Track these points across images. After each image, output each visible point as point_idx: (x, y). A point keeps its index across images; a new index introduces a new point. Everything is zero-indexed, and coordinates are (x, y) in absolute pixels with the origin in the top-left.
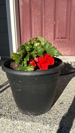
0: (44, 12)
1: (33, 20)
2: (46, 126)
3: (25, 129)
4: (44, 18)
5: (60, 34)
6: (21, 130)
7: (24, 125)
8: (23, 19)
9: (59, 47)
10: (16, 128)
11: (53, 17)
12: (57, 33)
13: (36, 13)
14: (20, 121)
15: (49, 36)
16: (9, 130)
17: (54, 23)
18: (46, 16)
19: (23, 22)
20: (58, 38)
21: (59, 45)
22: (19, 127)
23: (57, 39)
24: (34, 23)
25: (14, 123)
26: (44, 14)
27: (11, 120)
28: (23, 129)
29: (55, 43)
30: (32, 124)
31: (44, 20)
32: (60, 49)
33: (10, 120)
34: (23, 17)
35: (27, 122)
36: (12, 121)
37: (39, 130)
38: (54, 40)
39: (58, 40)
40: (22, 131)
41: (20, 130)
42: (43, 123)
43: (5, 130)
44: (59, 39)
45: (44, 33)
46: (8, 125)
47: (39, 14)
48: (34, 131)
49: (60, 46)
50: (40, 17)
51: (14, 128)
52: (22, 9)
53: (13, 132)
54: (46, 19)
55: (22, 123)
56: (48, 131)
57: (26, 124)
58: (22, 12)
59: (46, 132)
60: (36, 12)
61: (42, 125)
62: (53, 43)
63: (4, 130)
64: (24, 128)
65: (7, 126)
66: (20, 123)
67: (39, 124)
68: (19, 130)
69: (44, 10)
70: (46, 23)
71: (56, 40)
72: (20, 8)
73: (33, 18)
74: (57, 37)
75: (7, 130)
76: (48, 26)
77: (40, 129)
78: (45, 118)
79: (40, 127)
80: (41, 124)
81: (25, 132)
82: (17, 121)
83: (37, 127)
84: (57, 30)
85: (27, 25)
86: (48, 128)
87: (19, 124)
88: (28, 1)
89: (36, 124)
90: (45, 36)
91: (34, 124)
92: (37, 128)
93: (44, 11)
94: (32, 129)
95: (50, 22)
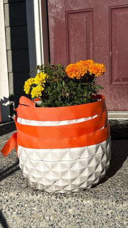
0: (91, 37)
1: (73, 51)
2: (123, 204)
3: (82, 214)
4: (92, 47)
5: (121, 73)
6: (74, 216)
7: (81, 204)
8: (54, 49)
9: (120, 96)
10: (66, 213)
11: (108, 43)
12: (115, 71)
13: (78, 39)
14: (74, 198)
16: (51, 218)
17: (110, 53)
18: (96, 43)
19: (55, 54)
20: (118, 80)
21: (119, 93)
22: (70, 211)
23: (115, 81)
24: (74, 55)
25: (61, 202)
26: (91, 40)
27: (56, 198)
28: (79, 213)
29: (113, 88)
30: (96, 202)
31: (91, 50)
32: (123, 100)
33: (54, 197)
34: (55, 46)
35: (87, 200)
36: (58, 199)
37: (109, 212)
38: (111, 83)
39: (118, 83)
40: (76, 217)
41: (72, 217)
42: (116, 200)
43: (44, 217)
44: (120, 81)
46: (50, 207)
47: (83, 41)
48: (99, 215)
49: (122, 93)
50: (85, 44)
51: (62, 212)
52: (53, 34)
53: (59, 221)
54: (96, 48)
55: (78, 201)
56: (126, 213)
57: (85, 202)
58: (54, 38)
59: (123, 216)
60: (78, 37)
61: (114, 203)
62: (108, 88)
63: (42, 218)
64: (81, 211)
65: (48, 211)
66: (73, 201)
67: (109, 201)
68: (70, 216)
69: (91, 33)
70: (95, 54)
71: (113, 83)
72: (50, 31)
73: (72, 48)
74: (115, 78)
75: (48, 218)
76: (98, 60)
77: (111, 211)
78: (118, 193)
79: (110, 206)
80: (112, 201)
81: (82, 219)
82: (68, 198)
83: (105, 207)
84: (115, 67)
85: (62, 59)
86: (125, 207)
87: (71, 204)
88: (64, 19)
89: (104, 203)
91: (99, 201)
92: (105, 209)
93: (91, 35)
94: (95, 211)
95: (101, 53)
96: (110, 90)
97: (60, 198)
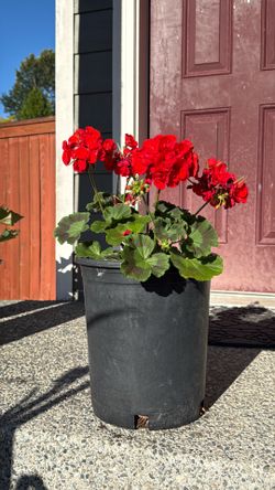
7: (199, 468)
10: (171, 482)
11: (255, 169)
12: (268, 218)
14: (186, 455)
15: (241, 229)
17: (260, 186)
20: (273, 235)
22: (179, 479)
23: (267, 237)
25: (163, 461)
26: (226, 162)
27: (154, 453)
28: (195, 483)
29: (263, 249)
30: (226, 466)
33: (149, 452)
35: (210, 460)
36: (157, 455)
37: (251, 486)
38: (260, 239)
39: (272, 240)
42: (264, 465)
45: (224, 220)
46: (143, 468)
51: (164, 479)
55: (193, 461)
57: (207, 464)
61: (261, 470)
62: (255, 250)
64: (198, 481)
65: (138, 475)
66: (184, 461)
67: (252, 466)
69: (226, 149)
71: (264, 240)
74: (268, 231)
77: (254, 485)
78: (268, 451)
79: (255, 475)
80: (258, 467)
82: (175, 454)
83: (244, 476)
84: (268, 211)
87: (180, 466)
88: (178, 124)
89: (241, 467)
90: (227, 226)
91: (233, 465)
92: (244, 480)
93: (226, 152)
94: (225, 483)
96: (258, 253)
97: (161, 454)
